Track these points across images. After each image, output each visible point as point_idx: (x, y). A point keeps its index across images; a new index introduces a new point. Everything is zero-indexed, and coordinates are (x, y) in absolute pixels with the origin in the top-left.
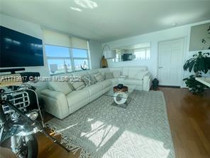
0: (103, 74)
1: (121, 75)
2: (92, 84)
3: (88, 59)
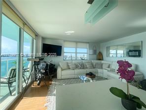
0: (94, 64)
1: (109, 67)
3: (87, 53)
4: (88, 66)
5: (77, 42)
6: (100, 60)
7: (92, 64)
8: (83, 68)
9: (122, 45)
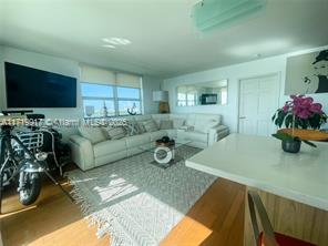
0: (158, 122)
1: (184, 124)
2: (135, 134)
3: (140, 100)
4: (147, 127)
5: (116, 72)
6: (164, 112)
7: (154, 122)
8: (140, 133)
9: (193, 85)
